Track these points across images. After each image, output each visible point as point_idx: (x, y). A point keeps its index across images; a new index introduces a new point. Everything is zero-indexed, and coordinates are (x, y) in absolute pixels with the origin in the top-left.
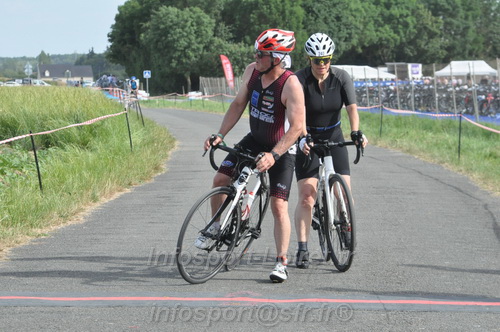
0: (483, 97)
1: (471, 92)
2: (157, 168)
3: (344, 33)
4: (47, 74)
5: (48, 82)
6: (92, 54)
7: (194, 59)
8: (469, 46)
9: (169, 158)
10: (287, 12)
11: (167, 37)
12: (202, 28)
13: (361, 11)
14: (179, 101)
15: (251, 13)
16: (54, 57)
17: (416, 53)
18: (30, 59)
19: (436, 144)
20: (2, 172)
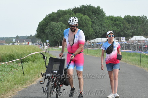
0: (144, 46)
1: (141, 45)
3: (103, 29)
4: (19, 42)
5: (19, 44)
6: (31, 36)
7: (61, 37)
8: (138, 32)
10: (87, 23)
11: (53, 31)
12: (63, 28)
13: (108, 23)
14: (57, 49)
16: (20, 37)
17: (123, 34)
18: (14, 38)
19: (133, 60)
20: (11, 70)
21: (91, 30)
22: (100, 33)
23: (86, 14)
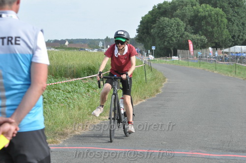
2: (157, 91)
7: (175, 41)
9: (163, 87)
10: (220, 21)
11: (163, 31)
12: (180, 27)
14: (168, 60)
15: (202, 21)
16: (112, 39)
18: (102, 40)
20: (88, 91)
21: (226, 32)
22: (241, 37)
23: (218, 5)
